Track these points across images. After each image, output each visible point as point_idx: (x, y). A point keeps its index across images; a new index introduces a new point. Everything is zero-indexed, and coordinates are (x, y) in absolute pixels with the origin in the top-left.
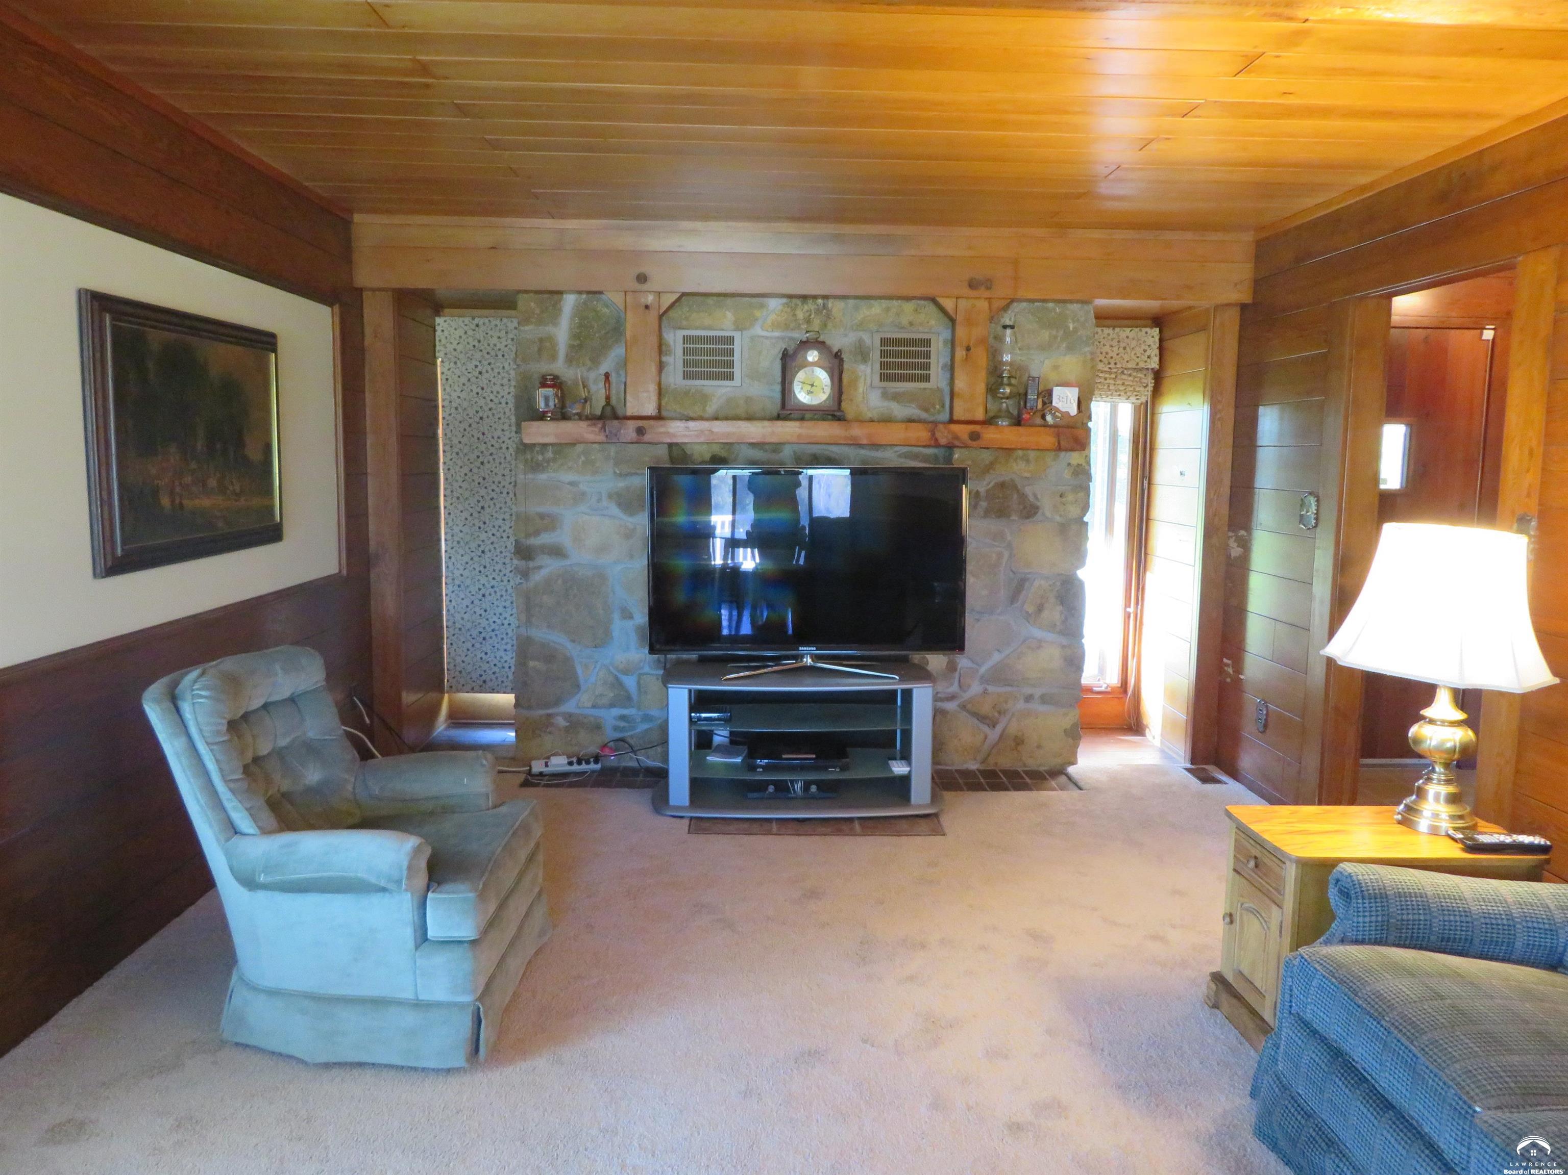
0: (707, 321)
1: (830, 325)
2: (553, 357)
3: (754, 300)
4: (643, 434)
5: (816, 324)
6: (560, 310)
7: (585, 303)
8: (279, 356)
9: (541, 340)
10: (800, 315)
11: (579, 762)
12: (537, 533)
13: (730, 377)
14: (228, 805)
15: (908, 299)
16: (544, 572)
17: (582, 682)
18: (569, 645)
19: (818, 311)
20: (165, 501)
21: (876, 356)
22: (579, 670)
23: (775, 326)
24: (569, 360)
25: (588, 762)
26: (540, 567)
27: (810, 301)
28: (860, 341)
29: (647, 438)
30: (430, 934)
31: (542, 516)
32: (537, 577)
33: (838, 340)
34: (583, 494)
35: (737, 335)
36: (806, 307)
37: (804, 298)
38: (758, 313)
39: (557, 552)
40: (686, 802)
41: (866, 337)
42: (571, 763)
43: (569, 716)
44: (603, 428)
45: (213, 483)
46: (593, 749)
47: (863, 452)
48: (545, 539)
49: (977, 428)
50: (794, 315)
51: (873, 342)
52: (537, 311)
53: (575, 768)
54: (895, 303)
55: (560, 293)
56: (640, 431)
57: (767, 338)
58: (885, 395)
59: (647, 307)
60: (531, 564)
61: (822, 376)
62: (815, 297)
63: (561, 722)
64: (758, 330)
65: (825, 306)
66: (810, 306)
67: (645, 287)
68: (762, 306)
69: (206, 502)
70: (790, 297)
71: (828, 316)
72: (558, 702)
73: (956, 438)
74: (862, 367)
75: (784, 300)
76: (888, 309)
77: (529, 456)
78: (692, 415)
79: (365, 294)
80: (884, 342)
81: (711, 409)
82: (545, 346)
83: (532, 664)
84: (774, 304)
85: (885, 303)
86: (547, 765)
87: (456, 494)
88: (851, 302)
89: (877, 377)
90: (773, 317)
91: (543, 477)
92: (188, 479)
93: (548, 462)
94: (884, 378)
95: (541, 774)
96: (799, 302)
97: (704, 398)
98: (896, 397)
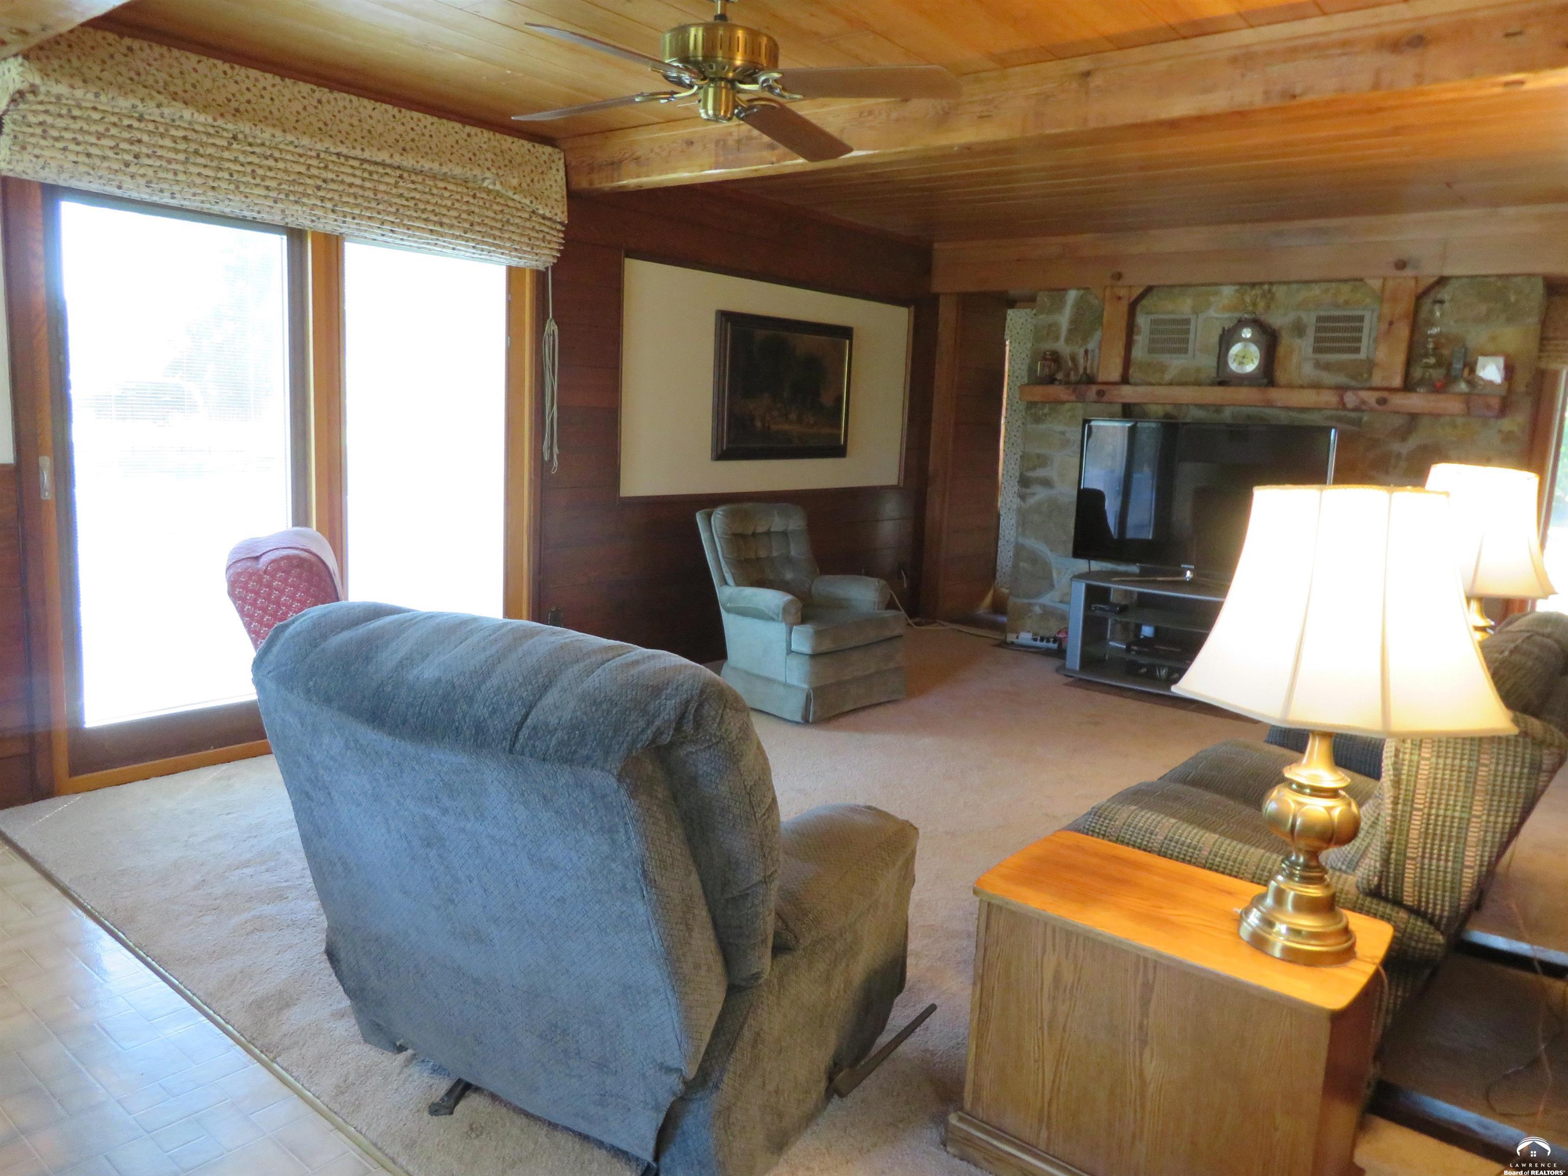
0: (1170, 307)
1: (1273, 306)
2: (1057, 338)
3: (1209, 289)
4: (1103, 396)
5: (1262, 304)
6: (1065, 302)
7: (1082, 297)
8: (854, 342)
9: (1050, 326)
10: (1248, 299)
11: (1042, 640)
12: (1034, 468)
13: (1185, 351)
14: (724, 569)
15: (1346, 281)
16: (1037, 498)
17: (1055, 583)
18: (1049, 553)
19: (1264, 295)
20: (758, 424)
21: (1311, 333)
22: (1055, 574)
23: (1226, 309)
24: (1067, 341)
25: (1048, 641)
26: (1034, 494)
27: (1257, 287)
28: (1299, 319)
29: (1105, 399)
30: (794, 647)
31: (1039, 456)
32: (1032, 501)
33: (1277, 319)
34: (1068, 441)
35: (1193, 318)
36: (1253, 292)
37: (1253, 285)
38: (1212, 299)
39: (1046, 483)
40: (1077, 668)
41: (1304, 316)
42: (1035, 640)
43: (1043, 607)
44: (1074, 391)
45: (793, 416)
46: (1054, 633)
47: (1291, 413)
48: (1040, 473)
49: (1385, 394)
50: (1243, 299)
51: (1310, 319)
52: (1049, 304)
53: (1038, 643)
54: (1334, 285)
55: (1065, 290)
56: (1101, 393)
57: (1217, 318)
58: (1317, 365)
59: (1120, 298)
60: (1028, 491)
61: (1254, 351)
62: (1261, 284)
63: (1038, 610)
64: (1212, 313)
65: (1270, 291)
66: (1257, 291)
67: (1120, 283)
68: (1216, 293)
69: (786, 427)
70: (1241, 284)
71: (1272, 298)
72: (1038, 594)
73: (1363, 402)
74: (1299, 341)
75: (1237, 287)
76: (1326, 291)
77: (1033, 411)
78: (1153, 382)
79: (941, 298)
80: (1319, 319)
81: (1167, 377)
82: (1052, 331)
83: (1022, 564)
84: (1228, 291)
85: (1324, 286)
86: (1017, 638)
87: (1011, 441)
88: (1294, 286)
89: (1310, 350)
90: (1226, 301)
91: (1042, 427)
92: (775, 413)
93: (1045, 415)
94: (1317, 350)
95: (1012, 643)
96: (1248, 289)
97: (1162, 369)
98: (1327, 367)
